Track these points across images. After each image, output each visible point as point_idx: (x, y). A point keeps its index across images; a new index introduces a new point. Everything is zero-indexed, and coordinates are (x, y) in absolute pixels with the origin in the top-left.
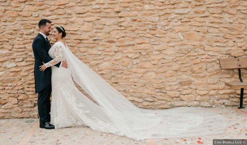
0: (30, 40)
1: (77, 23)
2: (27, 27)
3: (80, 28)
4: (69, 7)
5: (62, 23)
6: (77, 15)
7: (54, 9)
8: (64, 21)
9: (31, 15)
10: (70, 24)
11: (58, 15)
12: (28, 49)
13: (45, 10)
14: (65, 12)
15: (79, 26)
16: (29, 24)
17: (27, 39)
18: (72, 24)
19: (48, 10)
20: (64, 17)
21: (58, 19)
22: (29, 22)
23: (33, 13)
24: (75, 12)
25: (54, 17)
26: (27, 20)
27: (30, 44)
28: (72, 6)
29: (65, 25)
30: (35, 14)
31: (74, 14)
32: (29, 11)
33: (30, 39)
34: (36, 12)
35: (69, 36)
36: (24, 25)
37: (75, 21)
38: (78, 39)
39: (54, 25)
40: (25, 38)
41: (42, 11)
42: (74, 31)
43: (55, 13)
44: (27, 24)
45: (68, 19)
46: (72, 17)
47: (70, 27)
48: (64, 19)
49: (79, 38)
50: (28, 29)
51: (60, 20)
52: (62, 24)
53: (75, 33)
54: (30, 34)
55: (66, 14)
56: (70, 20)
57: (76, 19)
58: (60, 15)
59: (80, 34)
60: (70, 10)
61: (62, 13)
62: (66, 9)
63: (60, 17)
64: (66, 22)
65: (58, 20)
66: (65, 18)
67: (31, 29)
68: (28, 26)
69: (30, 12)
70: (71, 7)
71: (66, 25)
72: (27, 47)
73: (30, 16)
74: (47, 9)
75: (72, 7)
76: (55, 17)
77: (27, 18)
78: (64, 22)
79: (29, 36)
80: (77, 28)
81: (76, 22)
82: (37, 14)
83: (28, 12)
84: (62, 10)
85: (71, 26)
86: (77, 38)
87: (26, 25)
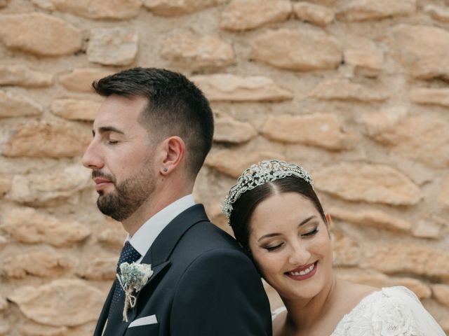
0: (56, 247)
1: (416, 147)
2: (40, 143)
3: (427, 192)
4: (362, 21)
5: (313, 137)
6: (423, 92)
7: (258, 19)
8: (326, 126)
9: (77, 44)
10: (363, 155)
11: (283, 69)
12: (32, 321)
13: (188, 21)
14: (337, 58)
15: (422, 174)
16: (55, 122)
17: (34, 238)
18: (378, 154)
19: (208, 19)
20: (330, 93)
21: (281, 100)
22: (59, 105)
23: (100, 33)
24: (414, 63)
25: (251, 82)
26: (44, 86)
27: (56, 283)
28: (390, 17)
29: (326, 157)
30: (109, 43)
31: (400, 82)
32: (60, 9)
33: (59, 241)
34: (118, 28)
35: (355, 244)
37: (402, 131)
38: (420, 269)
39: (250, 146)
40: (23, 231)
41: (162, 23)
42: (390, 206)
43: (264, 53)
44: (38, 116)
45: (357, 109)
46: (382, 101)
47: (366, 176)
48: (323, 105)
49: (425, 263)
50: (43, 156)
51: (293, 114)
52: (308, 144)
53: (400, 222)
54: (57, 199)
55: (347, 72)
57: (409, 115)
58: (299, 70)
59: (432, 231)
60: (372, 45)
61: (311, 59)
63: (299, 87)
64: (342, 136)
65: (277, 107)
66: (331, 100)
69: (69, 17)
70: (380, 19)
71: (338, 156)
72: (30, 304)
73: (68, 55)
74: (201, 15)
75: (387, 22)
76: (261, 82)
77: (43, 65)
78: (325, 128)
79: (53, 221)
80: (412, 185)
81: (407, 139)
82: (126, 41)
83: (54, 18)
84: (315, 34)
85: (367, 169)
86: (409, 265)
87: (34, 122)
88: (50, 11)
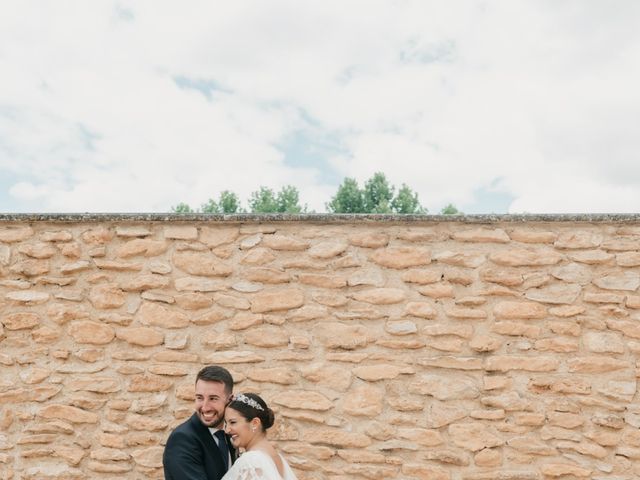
0: (151, 432)
1: (329, 381)
2: (142, 385)
3: (337, 404)
4: (301, 321)
5: (273, 379)
6: (331, 355)
7: (245, 325)
8: (280, 373)
9: (161, 340)
10: (301, 386)
11: (261, 347)
12: (140, 465)
13: (213, 327)
14: (287, 340)
15: (333, 395)
16: (150, 376)
17: (141, 428)
18: (310, 385)
19: (223, 326)
20: (282, 357)
21: (259, 362)
22: (152, 368)
23: (170, 335)
24: (325, 341)
25: (242, 354)
26: (145, 360)
27: (150, 448)
28: (314, 319)
29: (281, 388)
30: (174, 339)
31: (320, 351)
32: (153, 325)
33: (151, 429)
34: (179, 332)
35: (296, 429)
36: (134, 377)
37: (321, 374)
38: (329, 442)
39: (243, 383)
40: (135, 425)
41: (200, 328)
42: (315, 411)
43: (249, 340)
44: (143, 373)
45: (297, 364)
46: (310, 360)
47: (301, 397)
48: (281, 363)
49: (332, 438)
50: (144, 391)
51: (264, 368)
52: (272, 382)
53: (319, 418)
54: (151, 410)
55: (291, 347)
56: (304, 369)
57: (325, 366)
58: (268, 347)
59: (337, 423)
60: (306, 334)
61: (273, 342)
62: (289, 328)
63: (268, 355)
64: (288, 377)
65: (256, 365)
66: (283, 360)
67: (155, 394)
68: (146, 380)
69: (157, 328)
70: (310, 320)
71: (288, 387)
72: (139, 457)
73: (157, 345)
74: (220, 324)
75: (313, 321)
76: (248, 354)
77: (145, 350)
78: (279, 374)
79: (150, 420)
80: (327, 401)
81: (324, 378)
82: (182, 338)
83: (151, 329)
84: (274, 329)
85: (303, 393)
86: (323, 440)
87: (140, 376)
88: (149, 326)
